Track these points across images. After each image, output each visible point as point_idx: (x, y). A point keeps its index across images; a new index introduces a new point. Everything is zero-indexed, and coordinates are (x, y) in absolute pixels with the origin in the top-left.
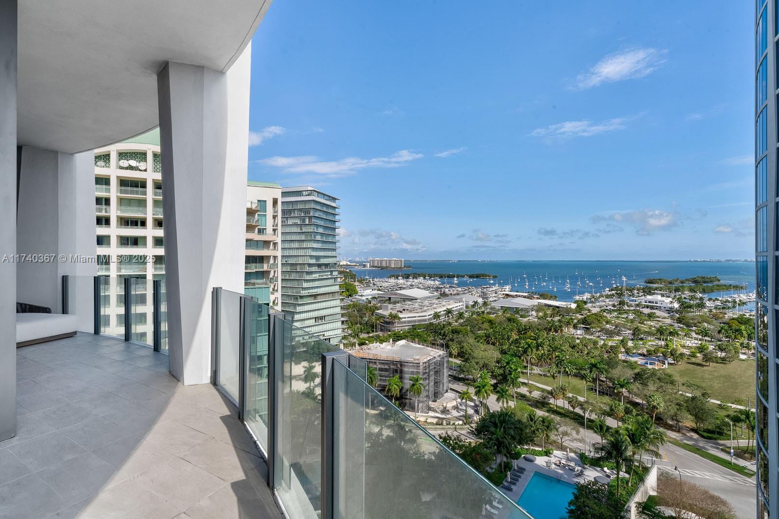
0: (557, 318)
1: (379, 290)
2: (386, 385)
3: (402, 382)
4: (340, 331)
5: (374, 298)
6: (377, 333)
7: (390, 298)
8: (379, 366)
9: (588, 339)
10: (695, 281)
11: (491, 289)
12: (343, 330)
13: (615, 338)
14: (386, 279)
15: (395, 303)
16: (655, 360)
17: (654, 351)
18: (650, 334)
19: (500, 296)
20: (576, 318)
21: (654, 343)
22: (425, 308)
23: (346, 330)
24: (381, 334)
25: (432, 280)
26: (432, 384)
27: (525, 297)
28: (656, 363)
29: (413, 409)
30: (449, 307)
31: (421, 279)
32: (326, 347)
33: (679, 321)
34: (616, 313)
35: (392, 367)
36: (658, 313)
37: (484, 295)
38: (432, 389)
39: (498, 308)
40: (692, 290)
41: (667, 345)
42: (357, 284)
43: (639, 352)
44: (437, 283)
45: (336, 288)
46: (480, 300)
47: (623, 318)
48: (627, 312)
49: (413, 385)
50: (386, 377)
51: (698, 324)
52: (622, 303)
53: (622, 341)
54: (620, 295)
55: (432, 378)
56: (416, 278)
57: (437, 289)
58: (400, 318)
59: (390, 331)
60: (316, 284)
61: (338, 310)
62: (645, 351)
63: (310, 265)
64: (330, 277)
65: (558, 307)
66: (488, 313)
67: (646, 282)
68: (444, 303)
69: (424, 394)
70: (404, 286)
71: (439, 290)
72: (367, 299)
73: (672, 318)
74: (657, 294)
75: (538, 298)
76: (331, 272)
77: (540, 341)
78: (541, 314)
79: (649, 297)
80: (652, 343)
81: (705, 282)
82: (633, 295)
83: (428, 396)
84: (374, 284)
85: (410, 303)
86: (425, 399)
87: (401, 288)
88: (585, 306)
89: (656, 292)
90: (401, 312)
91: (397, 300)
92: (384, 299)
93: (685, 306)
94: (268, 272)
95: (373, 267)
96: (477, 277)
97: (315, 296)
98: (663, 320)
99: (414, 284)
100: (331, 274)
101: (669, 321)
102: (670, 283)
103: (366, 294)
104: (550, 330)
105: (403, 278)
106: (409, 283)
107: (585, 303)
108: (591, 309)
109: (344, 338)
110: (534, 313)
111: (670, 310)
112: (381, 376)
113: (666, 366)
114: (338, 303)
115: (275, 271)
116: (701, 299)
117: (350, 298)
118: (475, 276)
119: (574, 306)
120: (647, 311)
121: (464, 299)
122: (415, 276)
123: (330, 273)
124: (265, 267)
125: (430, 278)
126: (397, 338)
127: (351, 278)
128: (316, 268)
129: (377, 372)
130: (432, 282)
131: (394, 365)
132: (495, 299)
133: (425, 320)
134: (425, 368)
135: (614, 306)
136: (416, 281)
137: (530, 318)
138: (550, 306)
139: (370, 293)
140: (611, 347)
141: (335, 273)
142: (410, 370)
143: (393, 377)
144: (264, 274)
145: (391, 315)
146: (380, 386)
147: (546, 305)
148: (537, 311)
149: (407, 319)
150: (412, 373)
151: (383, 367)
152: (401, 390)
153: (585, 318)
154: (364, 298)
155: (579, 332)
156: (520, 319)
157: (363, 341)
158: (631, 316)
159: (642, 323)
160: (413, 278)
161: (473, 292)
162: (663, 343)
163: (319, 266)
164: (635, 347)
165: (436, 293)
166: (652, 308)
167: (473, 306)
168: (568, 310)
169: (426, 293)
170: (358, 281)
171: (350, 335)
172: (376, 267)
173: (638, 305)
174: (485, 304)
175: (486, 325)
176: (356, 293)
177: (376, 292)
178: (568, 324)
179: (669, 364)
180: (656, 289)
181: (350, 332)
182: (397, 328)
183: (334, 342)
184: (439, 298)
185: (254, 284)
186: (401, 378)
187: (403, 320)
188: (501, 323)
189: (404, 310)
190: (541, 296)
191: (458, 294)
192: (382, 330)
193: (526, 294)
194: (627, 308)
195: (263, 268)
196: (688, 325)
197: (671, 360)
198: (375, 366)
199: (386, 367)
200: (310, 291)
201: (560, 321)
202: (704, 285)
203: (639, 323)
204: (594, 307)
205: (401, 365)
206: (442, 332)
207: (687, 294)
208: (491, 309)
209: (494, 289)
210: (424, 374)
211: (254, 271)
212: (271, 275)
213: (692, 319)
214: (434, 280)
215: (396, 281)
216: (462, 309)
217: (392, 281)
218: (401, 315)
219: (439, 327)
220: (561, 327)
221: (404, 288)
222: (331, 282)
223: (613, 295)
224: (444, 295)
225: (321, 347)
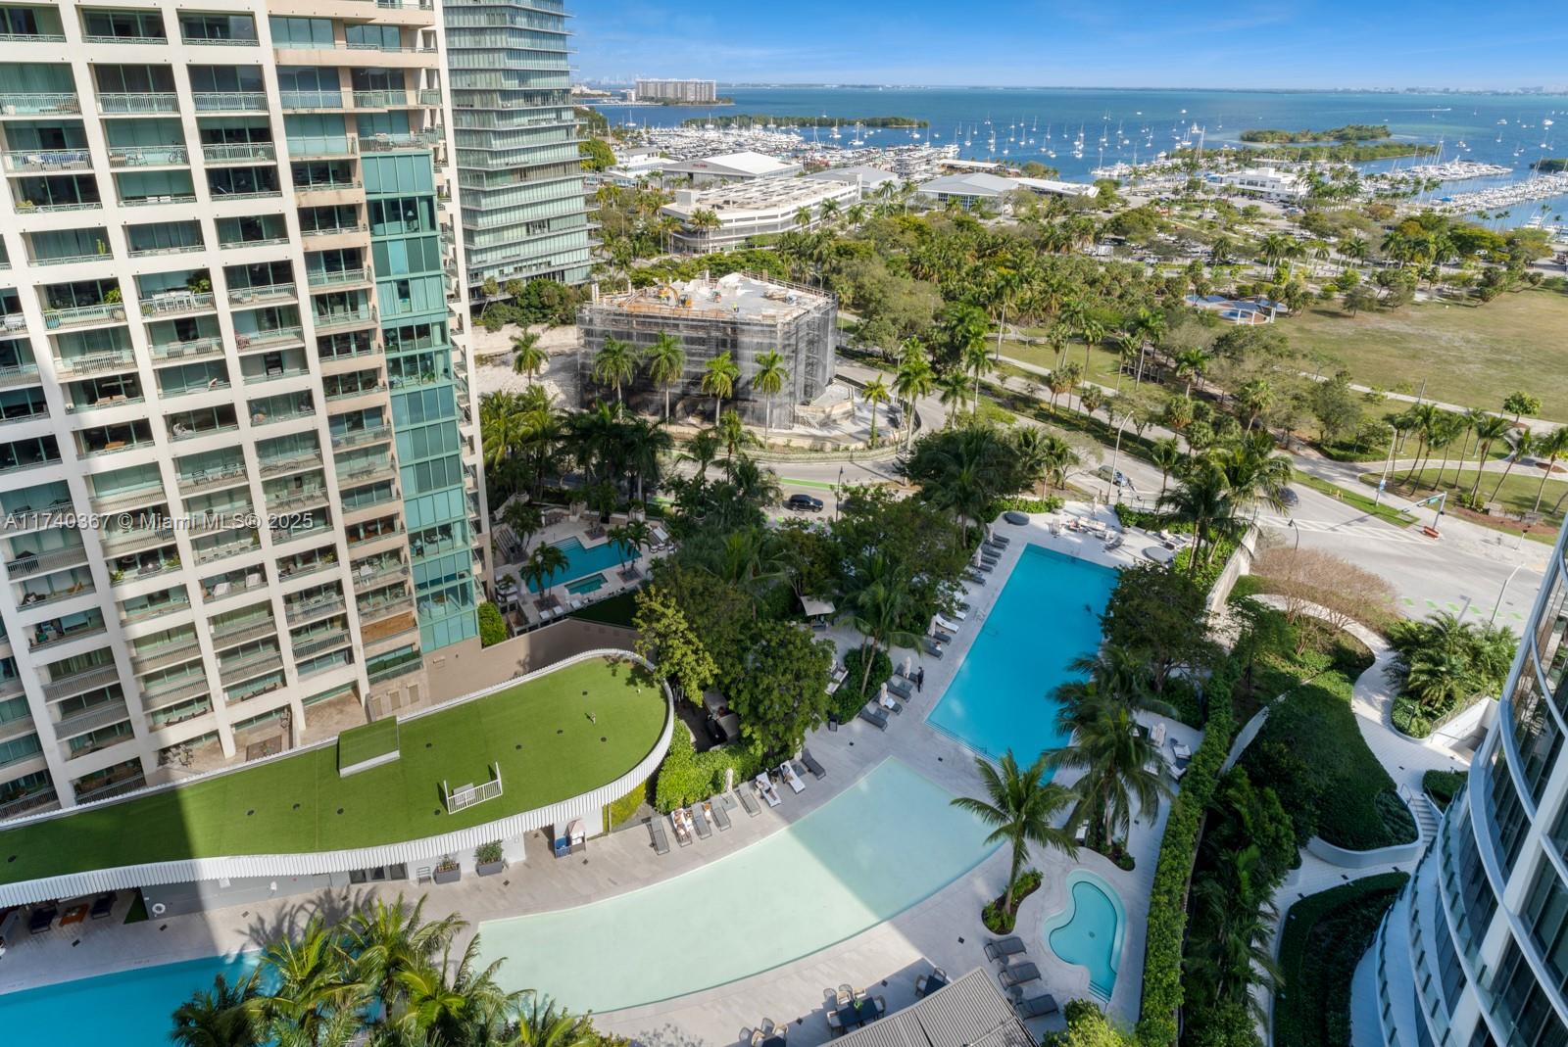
0: (1059, 220)
1: (663, 155)
2: (703, 374)
3: (735, 365)
4: (585, 254)
5: (654, 175)
6: (667, 257)
7: (691, 175)
8: (685, 333)
9: (1123, 266)
10: (1342, 137)
11: (918, 154)
12: (592, 250)
13: (1175, 262)
14: (678, 130)
15: (703, 186)
16: (1252, 307)
17: (1254, 289)
18: (1245, 252)
19: (936, 170)
20: (1099, 220)
21: (1251, 272)
22: (775, 199)
23: (598, 252)
24: (677, 258)
25: (783, 132)
26: (802, 368)
27: (989, 172)
28: (1254, 313)
29: (760, 420)
30: (829, 195)
31: (757, 130)
32: (557, 292)
33: (1306, 223)
34: (1178, 208)
35: (714, 334)
36: (1265, 207)
37: (902, 168)
38: (801, 381)
39: (931, 197)
40: (1334, 157)
41: (1278, 276)
42: (610, 140)
43: (1221, 290)
44: (795, 138)
45: (571, 153)
46: (894, 179)
47: (1192, 218)
48: (1201, 205)
49: (765, 372)
50: (700, 355)
51: (1343, 231)
52: (1193, 186)
53: (1191, 268)
54: (1192, 167)
55: (802, 356)
56: (748, 127)
57: (796, 153)
58: (718, 222)
59: (695, 251)
60: (524, 141)
61: (578, 205)
62: (1232, 289)
63: (506, 94)
64: (555, 123)
65: (1060, 195)
66: (913, 209)
67: (1243, 139)
68: (816, 187)
69: (785, 388)
70: (724, 146)
71: (801, 155)
72: (639, 177)
73: (1290, 217)
74: (1264, 164)
75: (1018, 175)
76: (558, 111)
77: (1025, 271)
78: (1023, 209)
79: (1251, 173)
80: (1250, 271)
81: (1360, 139)
82: (1216, 168)
83: (791, 394)
84: (651, 142)
85: (739, 186)
86: (787, 400)
87: (715, 151)
88: (1116, 192)
89: (1261, 160)
90: (719, 207)
91: (708, 179)
92: (677, 176)
93: (1320, 192)
94: (418, 113)
95: (644, 99)
96: (884, 125)
97: (523, 172)
98: (1274, 222)
99: (742, 140)
100: (559, 118)
101: (1283, 224)
102: (1292, 140)
103: (634, 164)
104: (1044, 246)
105: (717, 126)
106: (731, 139)
107: (1117, 184)
108: (1129, 198)
109: (597, 268)
110: (1009, 208)
111: (1287, 202)
112: (690, 354)
113: (1271, 320)
114: (576, 187)
115: (433, 112)
116: (1353, 175)
117: (599, 175)
118: (879, 122)
119: (1093, 192)
120: (1241, 203)
121: (860, 178)
122: (746, 123)
123: (554, 116)
124: (412, 100)
125: (779, 126)
126: (720, 268)
127: (598, 127)
128: (522, 101)
129: (681, 347)
130: (784, 137)
131: (718, 328)
132: (925, 176)
133: (775, 226)
134: (787, 335)
135: (1176, 192)
136: (745, 133)
137: (1000, 219)
138: (1043, 192)
139: (644, 163)
140: (1168, 281)
141: (568, 116)
142: (755, 340)
143: (718, 355)
144: (407, 119)
145: (698, 215)
146: (688, 374)
147: (1035, 190)
148: (1017, 203)
149: (734, 224)
150: (760, 346)
151: (694, 334)
152: (735, 383)
153: (1118, 219)
154: (631, 175)
155: (1103, 249)
156: (980, 221)
157: (643, 276)
158: (1210, 214)
159: (1231, 229)
160: (740, 127)
161: (877, 161)
162: (1269, 271)
163: (528, 96)
164: (1216, 280)
165: (795, 164)
166: (1252, 196)
167: (879, 194)
168: (1082, 202)
169: (773, 164)
170: (614, 134)
171: (610, 263)
172: (652, 99)
173: (1225, 190)
174: (907, 188)
175: (910, 237)
176: (612, 162)
177: (656, 160)
178: (1084, 232)
179: (1280, 315)
180: (1263, 154)
181: (607, 255)
182: (713, 245)
183: (573, 279)
184: (801, 175)
185: (386, 146)
186: (734, 358)
187: (726, 225)
188: (942, 232)
189: (727, 202)
190: (1024, 169)
191: (845, 166)
192: (678, 250)
193: (992, 166)
194: (1202, 196)
195: (405, 102)
196: (1322, 233)
197: (1282, 307)
198: (675, 333)
199: (702, 334)
200: (511, 160)
201: (1064, 226)
202: (1361, 144)
203: (1225, 229)
204: (1135, 194)
205: (734, 330)
206: (816, 252)
207: (1324, 164)
208: (917, 199)
209: (925, 153)
210: (784, 347)
211: (385, 110)
212: (427, 124)
213: (1333, 220)
214: (788, 132)
215: (701, 133)
216: (854, 198)
217: (692, 133)
218: (720, 215)
219: (809, 241)
220: (1068, 239)
221: (721, 152)
222: (559, 137)
223: (1176, 167)
224: (813, 168)
225: (545, 292)
